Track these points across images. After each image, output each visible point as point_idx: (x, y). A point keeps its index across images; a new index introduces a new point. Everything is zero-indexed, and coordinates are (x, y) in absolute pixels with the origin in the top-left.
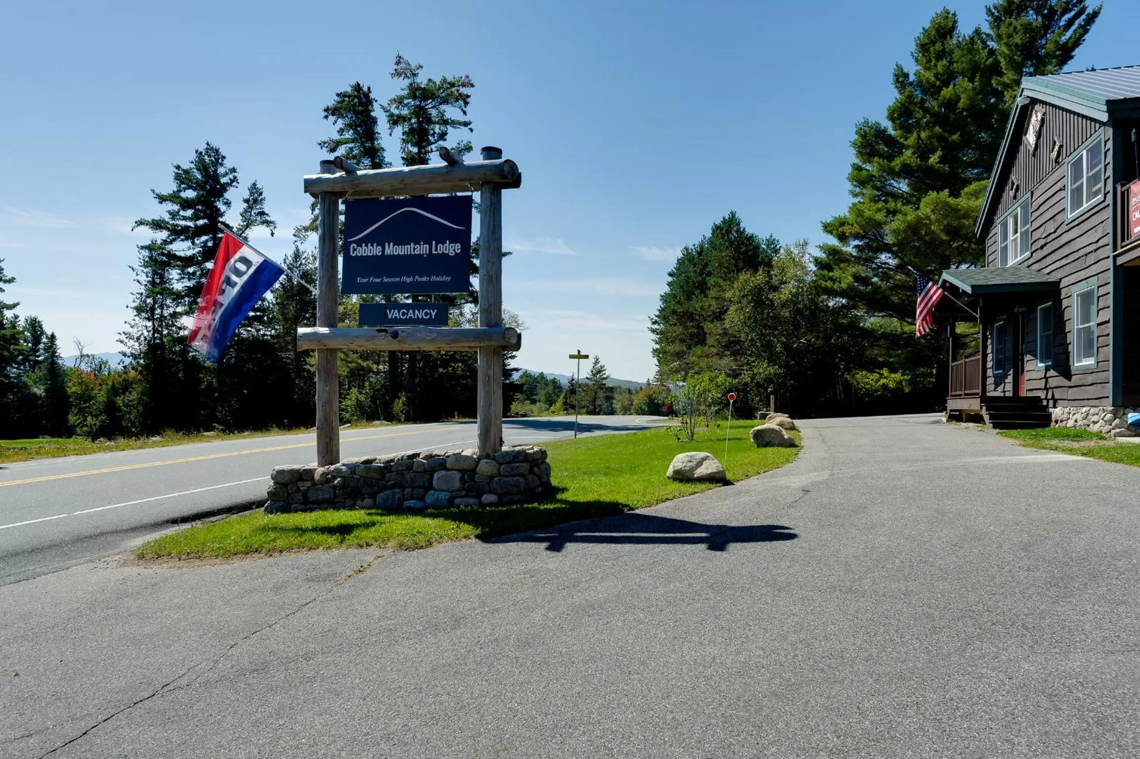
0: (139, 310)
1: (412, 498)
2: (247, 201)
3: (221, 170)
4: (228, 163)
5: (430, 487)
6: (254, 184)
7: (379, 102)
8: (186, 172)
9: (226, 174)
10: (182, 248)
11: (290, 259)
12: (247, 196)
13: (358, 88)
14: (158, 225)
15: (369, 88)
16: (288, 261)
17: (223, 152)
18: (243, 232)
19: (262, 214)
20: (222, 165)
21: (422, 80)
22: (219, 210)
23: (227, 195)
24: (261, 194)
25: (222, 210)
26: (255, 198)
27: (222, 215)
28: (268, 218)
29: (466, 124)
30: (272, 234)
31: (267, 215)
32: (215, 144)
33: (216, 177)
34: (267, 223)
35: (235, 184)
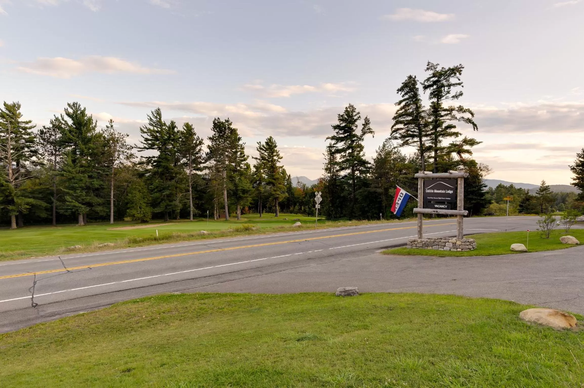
0: (326, 169)
1: (441, 248)
2: (363, 125)
3: (354, 114)
4: (357, 111)
5: (445, 246)
6: (366, 117)
7: (419, 81)
8: (342, 116)
9: (356, 115)
10: (341, 145)
11: (381, 148)
12: (364, 123)
13: (410, 77)
14: (333, 138)
15: (415, 76)
16: (380, 149)
17: (355, 106)
18: (362, 137)
19: (369, 129)
20: (355, 112)
21: (439, 69)
22: (353, 129)
23: (356, 123)
24: (369, 121)
25: (354, 129)
26: (367, 122)
27: (354, 131)
28: (372, 130)
29: (459, 84)
30: (373, 137)
31: (371, 129)
32: (352, 104)
33: (352, 116)
34: (371, 132)
35: (360, 118)
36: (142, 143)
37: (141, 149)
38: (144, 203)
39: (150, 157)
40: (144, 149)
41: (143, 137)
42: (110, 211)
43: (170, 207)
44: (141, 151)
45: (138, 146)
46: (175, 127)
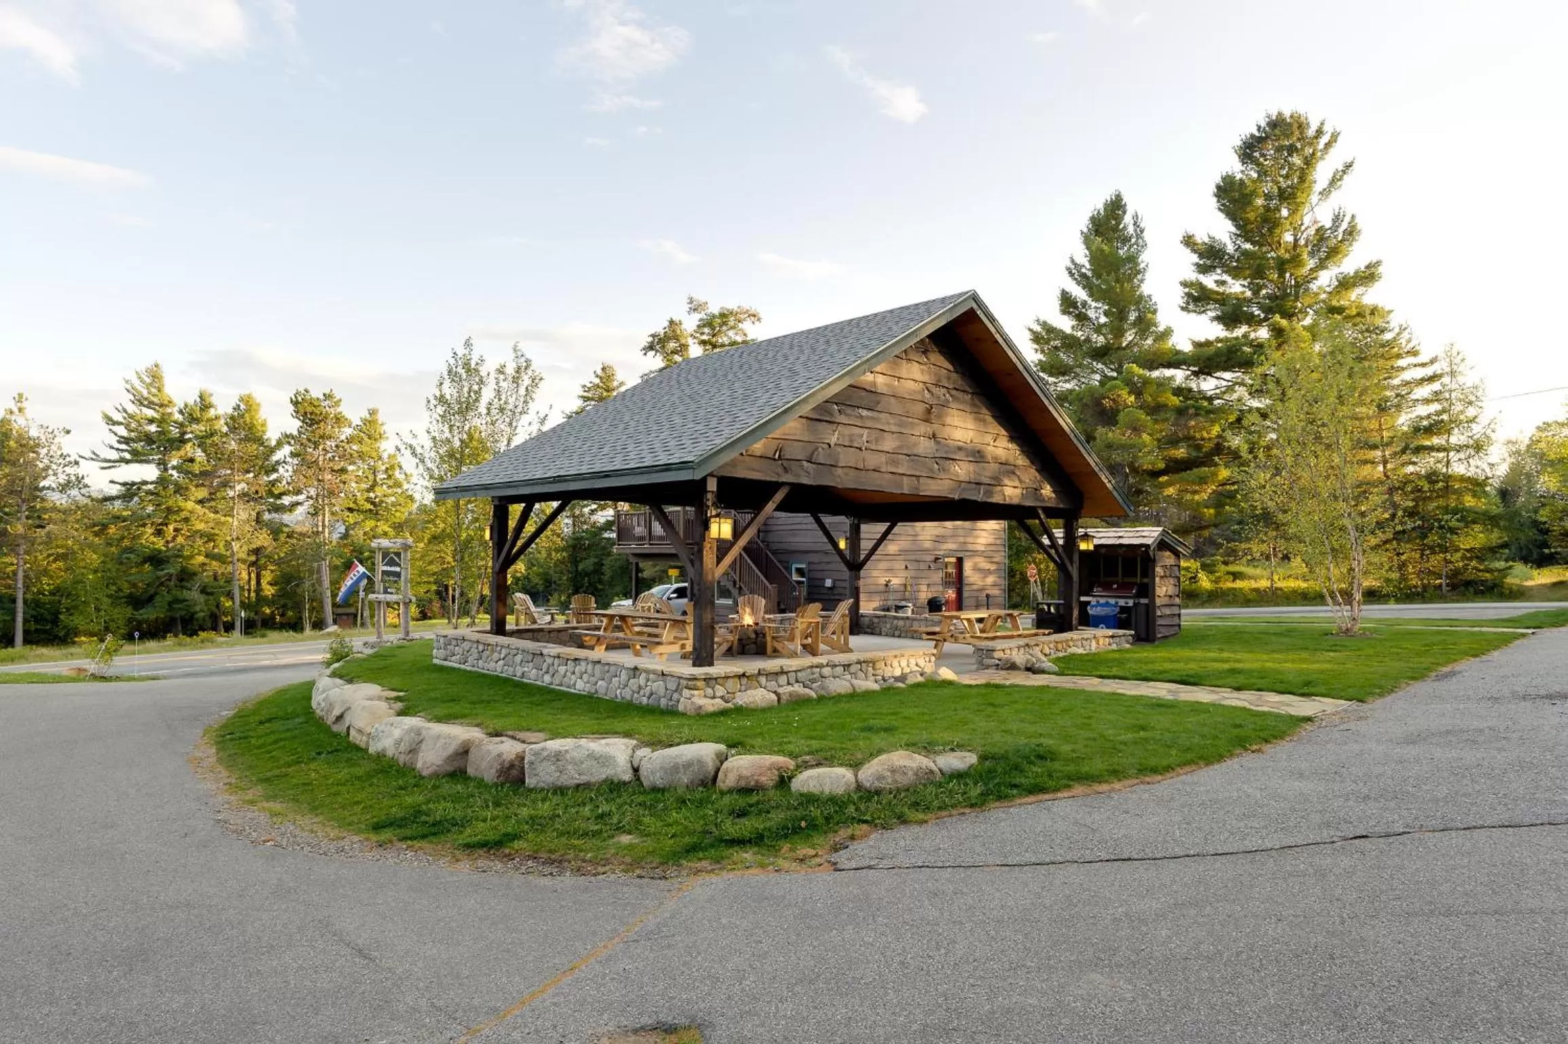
15: (679, 321)
36: (112, 447)
37: (110, 464)
38: (109, 596)
39: (133, 484)
40: (118, 464)
41: (116, 434)
42: (14, 620)
43: (180, 606)
44: (110, 467)
45: (102, 456)
46: (210, 406)
